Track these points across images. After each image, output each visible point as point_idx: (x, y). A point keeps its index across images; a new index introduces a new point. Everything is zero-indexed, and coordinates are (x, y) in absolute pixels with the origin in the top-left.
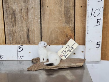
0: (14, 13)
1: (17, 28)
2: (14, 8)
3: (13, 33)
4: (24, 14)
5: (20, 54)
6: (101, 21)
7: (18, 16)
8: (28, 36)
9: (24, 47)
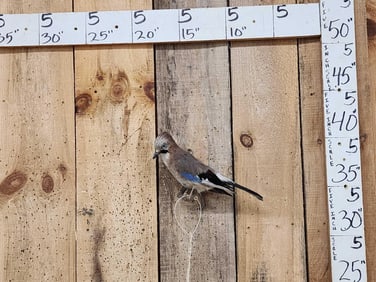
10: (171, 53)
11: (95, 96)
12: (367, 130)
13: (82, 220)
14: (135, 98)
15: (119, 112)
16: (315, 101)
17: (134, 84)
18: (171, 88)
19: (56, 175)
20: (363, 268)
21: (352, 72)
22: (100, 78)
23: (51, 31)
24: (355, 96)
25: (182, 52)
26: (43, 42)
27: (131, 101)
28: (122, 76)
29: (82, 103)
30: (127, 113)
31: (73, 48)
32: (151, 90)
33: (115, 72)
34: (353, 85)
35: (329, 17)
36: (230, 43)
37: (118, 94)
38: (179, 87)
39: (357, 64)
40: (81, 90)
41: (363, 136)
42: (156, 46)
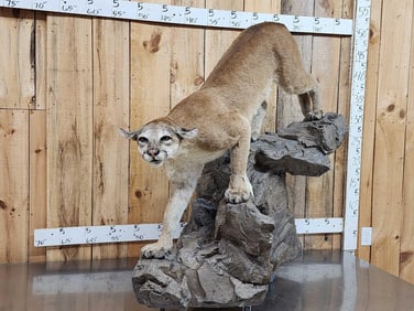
16: (346, 66)
20: (360, 140)
21: (365, 54)
23: (235, 20)
24: (365, 65)
26: (232, 26)
34: (365, 60)
35: (358, 27)
36: (314, 34)
39: (368, 50)
41: (366, 83)
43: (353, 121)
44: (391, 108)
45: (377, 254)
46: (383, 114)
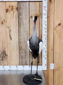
0: (22, 56)
1: (23, 61)
2: (22, 55)
3: (22, 62)
4: (25, 57)
5: (23, 68)
6: (46, 58)
7: (23, 57)
8: (26, 63)
9: (25, 66)
10: (20, 3)
11: (9, 10)
12: (49, 16)
13: (7, 28)
14: (15, 10)
15: (12, 12)
16: (41, 11)
17: (15, 8)
18: (20, 8)
19: (3, 22)
20: (46, 35)
21: (47, 7)
22: (9, 7)
24: (47, 10)
25: (22, 3)
27: (14, 10)
28: (13, 6)
29: (7, 11)
30: (14, 12)
31: (5, 2)
32: (17, 9)
33: (12, 6)
37: (12, 9)
38: (21, 8)
39: (48, 5)
40: (7, 8)
41: (48, 17)
42: (18, 2)
43: (43, 29)
44: (59, 25)
45: (56, 72)
46: (57, 27)
